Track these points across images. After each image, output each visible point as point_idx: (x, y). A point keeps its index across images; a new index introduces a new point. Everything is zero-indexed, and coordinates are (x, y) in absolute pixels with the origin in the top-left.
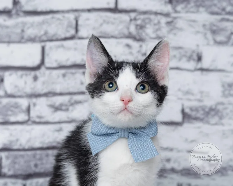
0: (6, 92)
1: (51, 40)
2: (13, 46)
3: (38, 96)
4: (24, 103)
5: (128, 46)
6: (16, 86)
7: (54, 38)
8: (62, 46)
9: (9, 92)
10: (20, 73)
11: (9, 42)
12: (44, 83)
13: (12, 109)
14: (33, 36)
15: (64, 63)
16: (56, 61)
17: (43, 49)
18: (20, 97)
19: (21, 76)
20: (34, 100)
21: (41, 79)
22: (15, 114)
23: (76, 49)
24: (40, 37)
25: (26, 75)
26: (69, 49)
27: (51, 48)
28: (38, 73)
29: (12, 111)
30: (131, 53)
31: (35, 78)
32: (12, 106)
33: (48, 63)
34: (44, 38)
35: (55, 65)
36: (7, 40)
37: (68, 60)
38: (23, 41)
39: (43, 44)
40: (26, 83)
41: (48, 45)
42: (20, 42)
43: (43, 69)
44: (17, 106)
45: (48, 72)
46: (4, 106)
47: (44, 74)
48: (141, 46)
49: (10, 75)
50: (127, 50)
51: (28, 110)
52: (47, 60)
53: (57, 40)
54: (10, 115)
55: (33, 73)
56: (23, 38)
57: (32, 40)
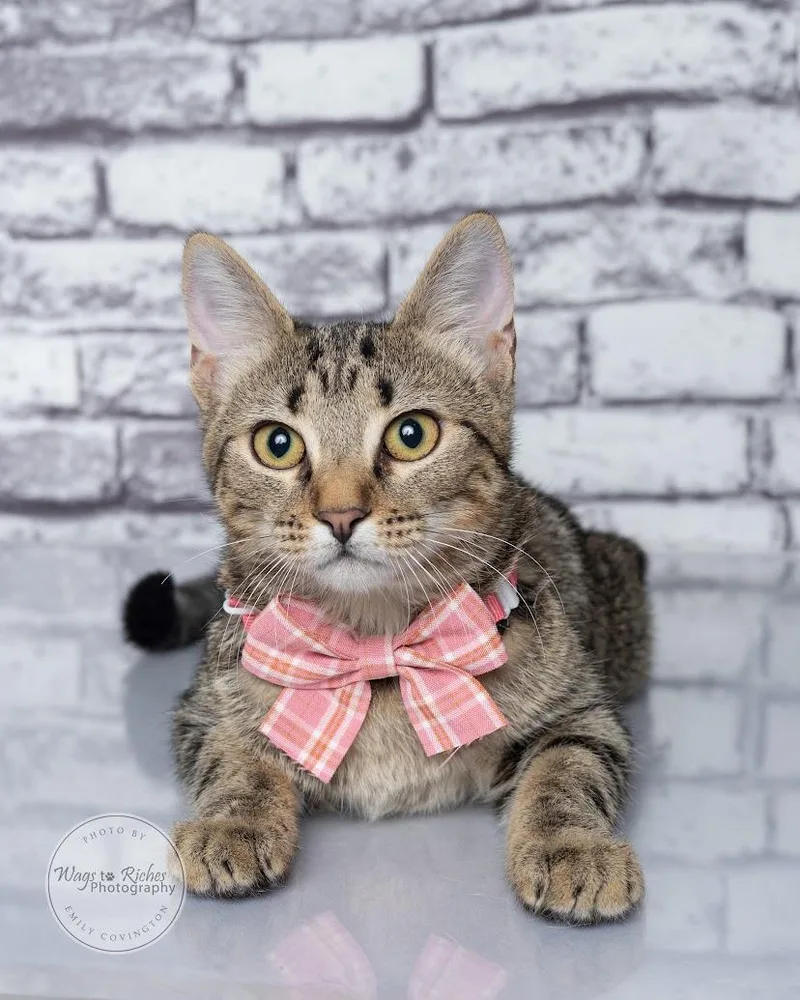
0: (305, 213)
1: (456, 23)
2: (326, 51)
3: (415, 220)
4: (368, 246)
5: (731, 28)
6: (339, 191)
7: (465, 15)
8: (496, 41)
9: (317, 209)
10: (351, 142)
11: (311, 38)
12: (434, 174)
13: (329, 269)
14: (391, 12)
15: (503, 102)
16: (475, 94)
17: (429, 53)
18: (353, 226)
19: (357, 155)
20: (403, 236)
21: (425, 162)
22: (338, 287)
23: (542, 49)
24: (416, 15)
25: (373, 149)
26: (518, 50)
27: (455, 50)
28: (412, 139)
29: (327, 276)
30: (742, 55)
31: (405, 159)
32: (328, 261)
33: (448, 103)
34: (431, 16)
35: (470, 109)
36: (302, 28)
37: (516, 88)
38: (360, 29)
39: (427, 37)
40: (371, 177)
41: (446, 39)
42: (347, 35)
43: (430, 125)
44: (344, 259)
45: (446, 135)
46: (302, 261)
47: (434, 142)
48: (777, 27)
49: (319, 151)
50: (726, 44)
51: (384, 272)
52: (442, 94)
53: (477, 20)
54: (322, 292)
55: (396, 142)
56: (357, 19)
57: (390, 25)
